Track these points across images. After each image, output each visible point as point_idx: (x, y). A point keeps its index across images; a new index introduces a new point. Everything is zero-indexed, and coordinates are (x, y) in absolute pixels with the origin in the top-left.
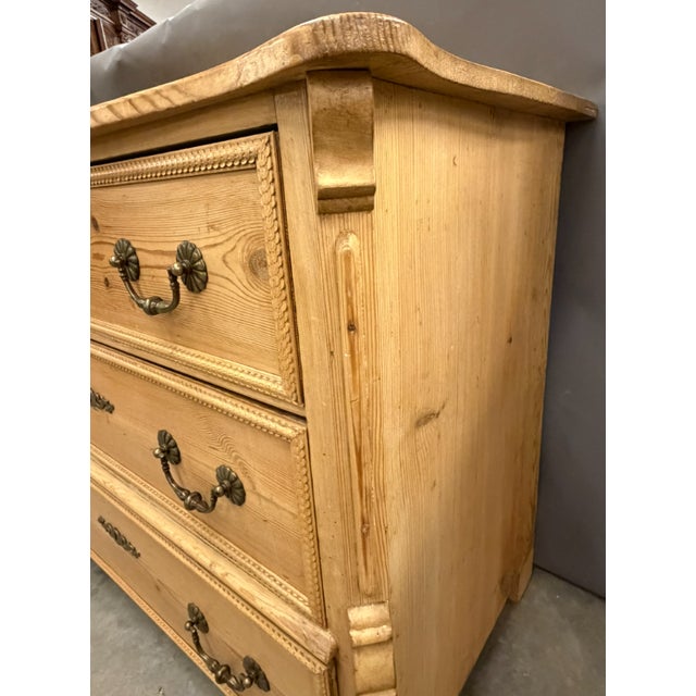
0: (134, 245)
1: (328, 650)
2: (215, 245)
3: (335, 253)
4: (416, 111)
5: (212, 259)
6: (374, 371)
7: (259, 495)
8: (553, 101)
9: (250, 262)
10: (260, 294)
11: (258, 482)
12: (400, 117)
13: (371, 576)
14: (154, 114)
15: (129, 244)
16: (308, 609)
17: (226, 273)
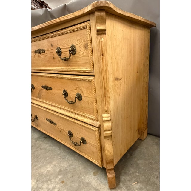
0: (61, 48)
1: (98, 125)
2: (78, 44)
3: (100, 42)
4: (114, 19)
5: (77, 47)
6: (107, 64)
7: (85, 96)
8: (143, 21)
9: (85, 46)
10: (87, 52)
11: (85, 93)
12: (111, 19)
13: (106, 106)
14: (68, 19)
15: (60, 48)
16: (95, 118)
17: (80, 49)
